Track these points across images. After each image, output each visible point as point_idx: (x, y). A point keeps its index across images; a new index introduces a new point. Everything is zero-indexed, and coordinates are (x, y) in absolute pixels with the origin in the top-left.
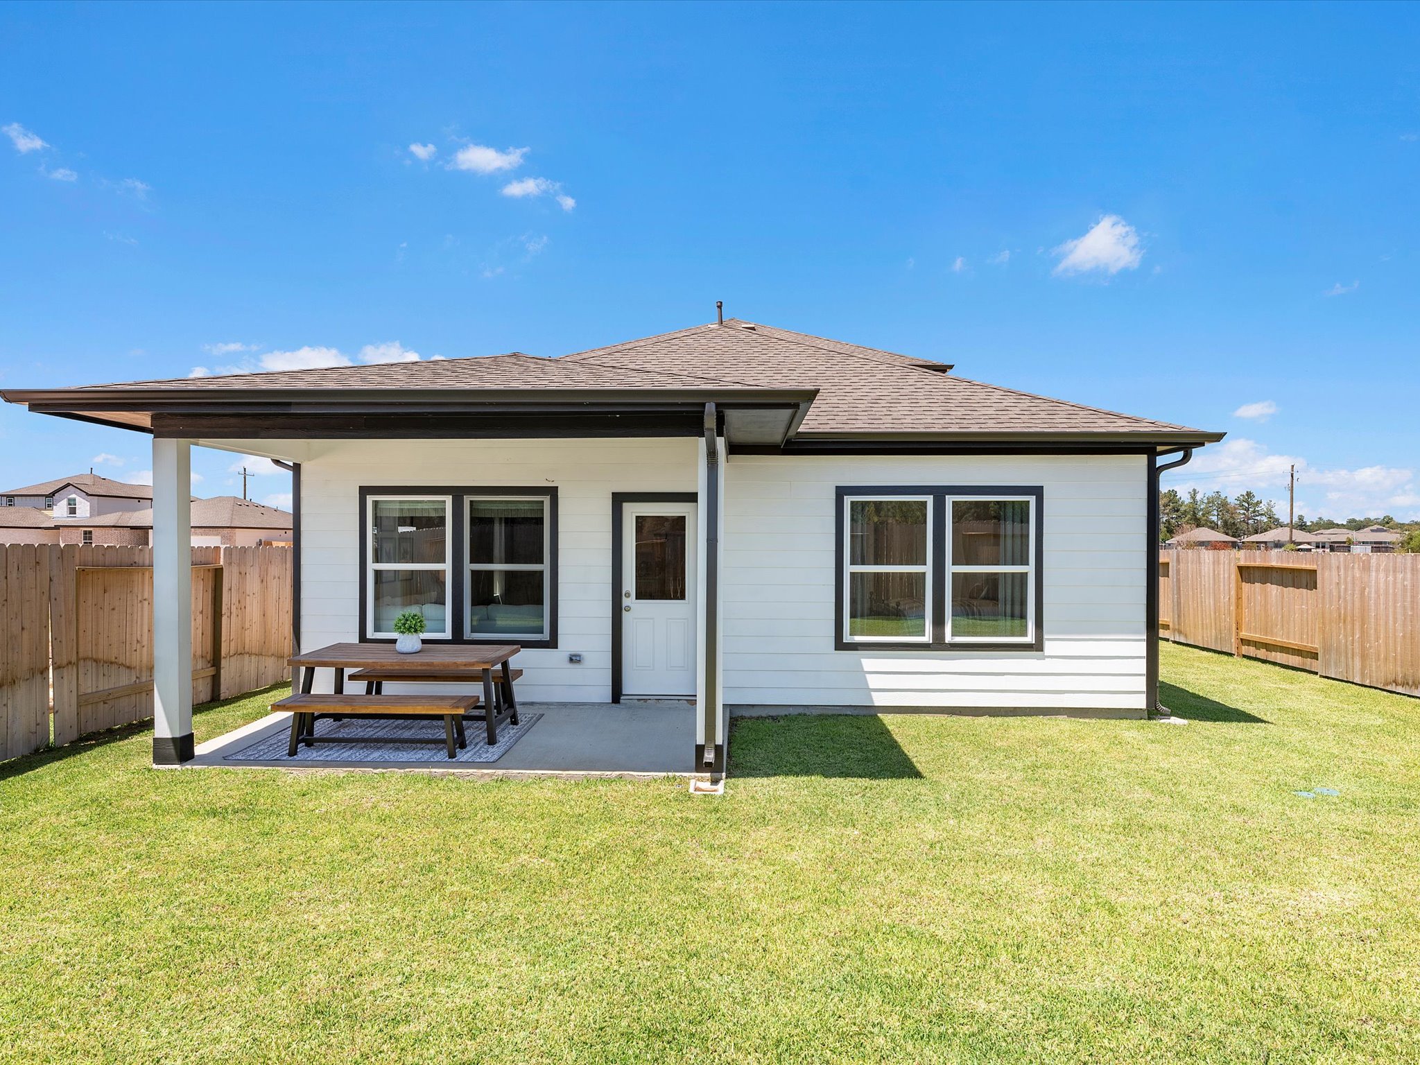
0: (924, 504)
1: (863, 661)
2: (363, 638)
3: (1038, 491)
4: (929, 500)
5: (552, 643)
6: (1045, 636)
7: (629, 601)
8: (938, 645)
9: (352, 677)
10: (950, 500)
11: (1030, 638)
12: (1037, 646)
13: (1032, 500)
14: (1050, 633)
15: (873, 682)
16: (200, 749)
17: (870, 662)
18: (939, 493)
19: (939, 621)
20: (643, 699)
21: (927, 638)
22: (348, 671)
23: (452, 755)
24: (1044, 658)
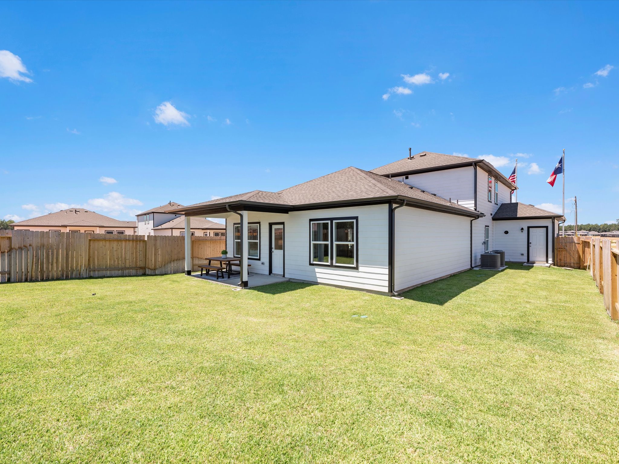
0: (328, 223)
1: (316, 269)
2: (234, 257)
3: (356, 218)
4: (329, 222)
5: (259, 260)
6: (359, 265)
7: (273, 250)
8: (331, 266)
9: (224, 264)
10: (334, 221)
11: (354, 266)
12: (356, 268)
13: (355, 221)
14: (361, 264)
15: (318, 275)
16: (192, 274)
17: (317, 270)
18: (332, 219)
19: (332, 259)
20: (275, 274)
21: (329, 264)
22: (223, 263)
23: (218, 279)
24: (359, 272)
